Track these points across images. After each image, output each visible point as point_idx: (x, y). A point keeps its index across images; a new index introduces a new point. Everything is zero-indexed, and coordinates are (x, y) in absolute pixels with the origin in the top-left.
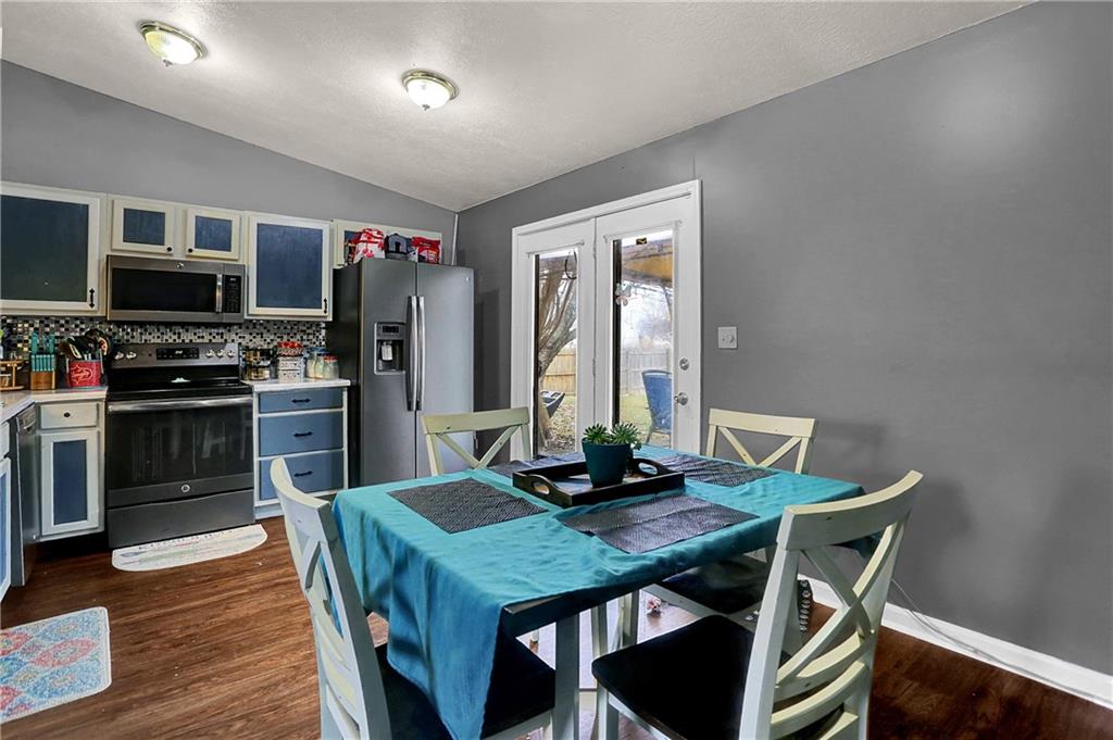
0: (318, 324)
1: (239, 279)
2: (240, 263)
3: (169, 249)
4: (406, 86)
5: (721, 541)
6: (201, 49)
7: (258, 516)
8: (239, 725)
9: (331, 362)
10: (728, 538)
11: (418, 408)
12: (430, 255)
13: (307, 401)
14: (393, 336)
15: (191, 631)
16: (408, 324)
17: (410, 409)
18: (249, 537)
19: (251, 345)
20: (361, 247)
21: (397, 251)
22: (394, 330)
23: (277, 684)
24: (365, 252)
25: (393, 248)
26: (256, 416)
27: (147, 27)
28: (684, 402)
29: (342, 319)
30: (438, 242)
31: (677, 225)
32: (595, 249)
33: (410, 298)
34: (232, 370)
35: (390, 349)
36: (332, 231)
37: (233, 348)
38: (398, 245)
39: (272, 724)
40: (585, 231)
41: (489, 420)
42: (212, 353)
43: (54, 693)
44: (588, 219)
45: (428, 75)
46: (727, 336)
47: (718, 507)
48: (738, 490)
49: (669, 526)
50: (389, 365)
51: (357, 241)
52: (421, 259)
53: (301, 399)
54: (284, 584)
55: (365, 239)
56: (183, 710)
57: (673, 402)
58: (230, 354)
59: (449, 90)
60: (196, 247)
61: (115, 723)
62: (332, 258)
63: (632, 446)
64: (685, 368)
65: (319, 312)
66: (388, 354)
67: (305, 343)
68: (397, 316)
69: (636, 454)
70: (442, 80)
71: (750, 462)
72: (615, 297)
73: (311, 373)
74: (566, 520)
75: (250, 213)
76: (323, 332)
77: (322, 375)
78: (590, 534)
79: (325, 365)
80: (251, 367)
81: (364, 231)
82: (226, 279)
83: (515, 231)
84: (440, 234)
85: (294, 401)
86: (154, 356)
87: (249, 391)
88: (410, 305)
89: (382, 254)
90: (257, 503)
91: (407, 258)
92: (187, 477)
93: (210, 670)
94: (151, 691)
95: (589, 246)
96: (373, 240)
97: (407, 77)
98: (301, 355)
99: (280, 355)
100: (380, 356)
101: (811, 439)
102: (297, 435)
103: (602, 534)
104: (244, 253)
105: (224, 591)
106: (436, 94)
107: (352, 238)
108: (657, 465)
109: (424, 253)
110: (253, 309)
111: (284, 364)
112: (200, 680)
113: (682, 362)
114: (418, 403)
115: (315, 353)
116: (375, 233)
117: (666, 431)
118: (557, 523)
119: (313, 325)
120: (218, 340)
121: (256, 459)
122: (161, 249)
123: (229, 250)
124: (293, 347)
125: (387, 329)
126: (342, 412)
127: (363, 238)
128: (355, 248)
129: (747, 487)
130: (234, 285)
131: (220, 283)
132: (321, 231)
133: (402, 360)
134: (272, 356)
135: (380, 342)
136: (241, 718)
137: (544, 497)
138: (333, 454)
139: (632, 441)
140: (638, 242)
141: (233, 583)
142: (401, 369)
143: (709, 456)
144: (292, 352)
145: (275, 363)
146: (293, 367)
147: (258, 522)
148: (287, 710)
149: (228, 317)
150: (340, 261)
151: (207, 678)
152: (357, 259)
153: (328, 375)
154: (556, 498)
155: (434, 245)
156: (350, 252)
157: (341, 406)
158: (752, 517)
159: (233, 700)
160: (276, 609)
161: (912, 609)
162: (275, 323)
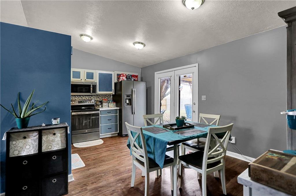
0: (111, 95)
1: (95, 85)
2: (95, 82)
3: (81, 79)
4: (134, 45)
5: (200, 135)
6: (92, 39)
7: (101, 137)
8: (111, 172)
9: (115, 104)
10: (202, 134)
11: (134, 114)
12: (136, 79)
13: (110, 112)
14: (129, 98)
15: (96, 158)
16: (132, 95)
17: (132, 114)
18: (100, 141)
19: (97, 100)
20: (121, 78)
21: (129, 78)
22: (129, 96)
23: (116, 166)
24: (122, 79)
25: (128, 78)
26: (100, 115)
27: (81, 35)
28: (194, 112)
29: (117, 94)
30: (138, 76)
31: (193, 73)
32: (174, 78)
33: (132, 89)
34: (93, 105)
35: (128, 101)
36: (114, 74)
37: (93, 101)
38: (129, 77)
39: (117, 172)
40: (172, 74)
41: (150, 116)
42: (89, 102)
43: (76, 166)
44: (173, 71)
45: (139, 43)
46: (204, 98)
47: (200, 130)
48: (204, 128)
49: (192, 133)
50: (128, 104)
51: (120, 76)
52: (134, 80)
53: (109, 112)
54: (111, 150)
55: (122, 76)
56: (100, 169)
57: (192, 112)
58: (92, 102)
59: (143, 45)
60: (87, 79)
61: (89, 171)
62: (114, 80)
63: (185, 120)
64: (195, 104)
65: (112, 92)
66: (128, 102)
67: (108, 99)
68: (130, 93)
69: (185, 122)
70: (142, 43)
71: (207, 124)
72: (179, 89)
73: (110, 106)
74: (174, 132)
75: (97, 71)
76: (112, 97)
77: (112, 106)
78: (179, 134)
79: (113, 104)
80: (97, 105)
81: (122, 74)
82: (93, 85)
83: (155, 73)
84: (138, 74)
85: (108, 112)
86: (78, 103)
87: (98, 110)
88: (132, 90)
89: (126, 79)
90: (100, 135)
91: (131, 80)
92: (87, 129)
93: (102, 164)
94: (93, 167)
95: (173, 77)
96: (124, 76)
97: (134, 44)
98: (107, 102)
99: (103, 102)
100: (126, 102)
101: (219, 119)
102: (108, 120)
103: (181, 134)
104: (96, 80)
105: (99, 151)
106: (140, 47)
107: (119, 76)
108: (189, 124)
109: (135, 78)
110: (98, 92)
111: (104, 104)
112: (101, 165)
113: (194, 103)
114: (134, 113)
115: (111, 102)
116: (124, 75)
117: (190, 119)
118: (173, 133)
119: (110, 95)
120: (90, 99)
121: (100, 125)
122: (80, 79)
123: (93, 79)
124: (106, 100)
125: (127, 96)
126: (117, 115)
127: (122, 75)
128: (119, 78)
129: (206, 127)
130: (94, 87)
131: (92, 86)
132: (112, 74)
133: (131, 103)
134: (101, 102)
135: (126, 99)
136: (111, 171)
137: (169, 129)
138: (116, 124)
139: (185, 119)
140: (184, 77)
141: (100, 150)
142: (130, 105)
143: (199, 123)
144: (105, 101)
145: (102, 104)
146: (106, 105)
147: (101, 139)
148: (119, 170)
149: (93, 94)
150: (116, 81)
151: (102, 165)
152: (120, 80)
153: (114, 106)
154: (171, 129)
155: (137, 76)
156: (118, 79)
157: (117, 113)
158: (206, 132)
159: (109, 168)
160: (111, 154)
161: (241, 154)
162: (101, 95)
